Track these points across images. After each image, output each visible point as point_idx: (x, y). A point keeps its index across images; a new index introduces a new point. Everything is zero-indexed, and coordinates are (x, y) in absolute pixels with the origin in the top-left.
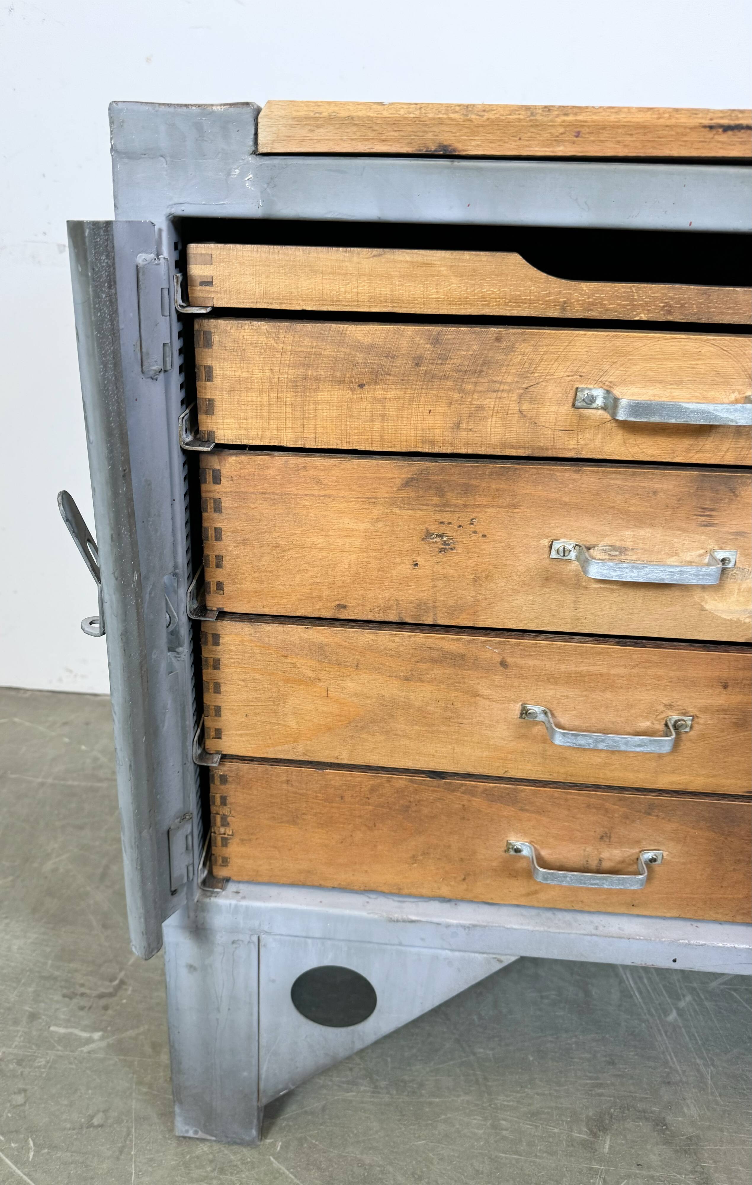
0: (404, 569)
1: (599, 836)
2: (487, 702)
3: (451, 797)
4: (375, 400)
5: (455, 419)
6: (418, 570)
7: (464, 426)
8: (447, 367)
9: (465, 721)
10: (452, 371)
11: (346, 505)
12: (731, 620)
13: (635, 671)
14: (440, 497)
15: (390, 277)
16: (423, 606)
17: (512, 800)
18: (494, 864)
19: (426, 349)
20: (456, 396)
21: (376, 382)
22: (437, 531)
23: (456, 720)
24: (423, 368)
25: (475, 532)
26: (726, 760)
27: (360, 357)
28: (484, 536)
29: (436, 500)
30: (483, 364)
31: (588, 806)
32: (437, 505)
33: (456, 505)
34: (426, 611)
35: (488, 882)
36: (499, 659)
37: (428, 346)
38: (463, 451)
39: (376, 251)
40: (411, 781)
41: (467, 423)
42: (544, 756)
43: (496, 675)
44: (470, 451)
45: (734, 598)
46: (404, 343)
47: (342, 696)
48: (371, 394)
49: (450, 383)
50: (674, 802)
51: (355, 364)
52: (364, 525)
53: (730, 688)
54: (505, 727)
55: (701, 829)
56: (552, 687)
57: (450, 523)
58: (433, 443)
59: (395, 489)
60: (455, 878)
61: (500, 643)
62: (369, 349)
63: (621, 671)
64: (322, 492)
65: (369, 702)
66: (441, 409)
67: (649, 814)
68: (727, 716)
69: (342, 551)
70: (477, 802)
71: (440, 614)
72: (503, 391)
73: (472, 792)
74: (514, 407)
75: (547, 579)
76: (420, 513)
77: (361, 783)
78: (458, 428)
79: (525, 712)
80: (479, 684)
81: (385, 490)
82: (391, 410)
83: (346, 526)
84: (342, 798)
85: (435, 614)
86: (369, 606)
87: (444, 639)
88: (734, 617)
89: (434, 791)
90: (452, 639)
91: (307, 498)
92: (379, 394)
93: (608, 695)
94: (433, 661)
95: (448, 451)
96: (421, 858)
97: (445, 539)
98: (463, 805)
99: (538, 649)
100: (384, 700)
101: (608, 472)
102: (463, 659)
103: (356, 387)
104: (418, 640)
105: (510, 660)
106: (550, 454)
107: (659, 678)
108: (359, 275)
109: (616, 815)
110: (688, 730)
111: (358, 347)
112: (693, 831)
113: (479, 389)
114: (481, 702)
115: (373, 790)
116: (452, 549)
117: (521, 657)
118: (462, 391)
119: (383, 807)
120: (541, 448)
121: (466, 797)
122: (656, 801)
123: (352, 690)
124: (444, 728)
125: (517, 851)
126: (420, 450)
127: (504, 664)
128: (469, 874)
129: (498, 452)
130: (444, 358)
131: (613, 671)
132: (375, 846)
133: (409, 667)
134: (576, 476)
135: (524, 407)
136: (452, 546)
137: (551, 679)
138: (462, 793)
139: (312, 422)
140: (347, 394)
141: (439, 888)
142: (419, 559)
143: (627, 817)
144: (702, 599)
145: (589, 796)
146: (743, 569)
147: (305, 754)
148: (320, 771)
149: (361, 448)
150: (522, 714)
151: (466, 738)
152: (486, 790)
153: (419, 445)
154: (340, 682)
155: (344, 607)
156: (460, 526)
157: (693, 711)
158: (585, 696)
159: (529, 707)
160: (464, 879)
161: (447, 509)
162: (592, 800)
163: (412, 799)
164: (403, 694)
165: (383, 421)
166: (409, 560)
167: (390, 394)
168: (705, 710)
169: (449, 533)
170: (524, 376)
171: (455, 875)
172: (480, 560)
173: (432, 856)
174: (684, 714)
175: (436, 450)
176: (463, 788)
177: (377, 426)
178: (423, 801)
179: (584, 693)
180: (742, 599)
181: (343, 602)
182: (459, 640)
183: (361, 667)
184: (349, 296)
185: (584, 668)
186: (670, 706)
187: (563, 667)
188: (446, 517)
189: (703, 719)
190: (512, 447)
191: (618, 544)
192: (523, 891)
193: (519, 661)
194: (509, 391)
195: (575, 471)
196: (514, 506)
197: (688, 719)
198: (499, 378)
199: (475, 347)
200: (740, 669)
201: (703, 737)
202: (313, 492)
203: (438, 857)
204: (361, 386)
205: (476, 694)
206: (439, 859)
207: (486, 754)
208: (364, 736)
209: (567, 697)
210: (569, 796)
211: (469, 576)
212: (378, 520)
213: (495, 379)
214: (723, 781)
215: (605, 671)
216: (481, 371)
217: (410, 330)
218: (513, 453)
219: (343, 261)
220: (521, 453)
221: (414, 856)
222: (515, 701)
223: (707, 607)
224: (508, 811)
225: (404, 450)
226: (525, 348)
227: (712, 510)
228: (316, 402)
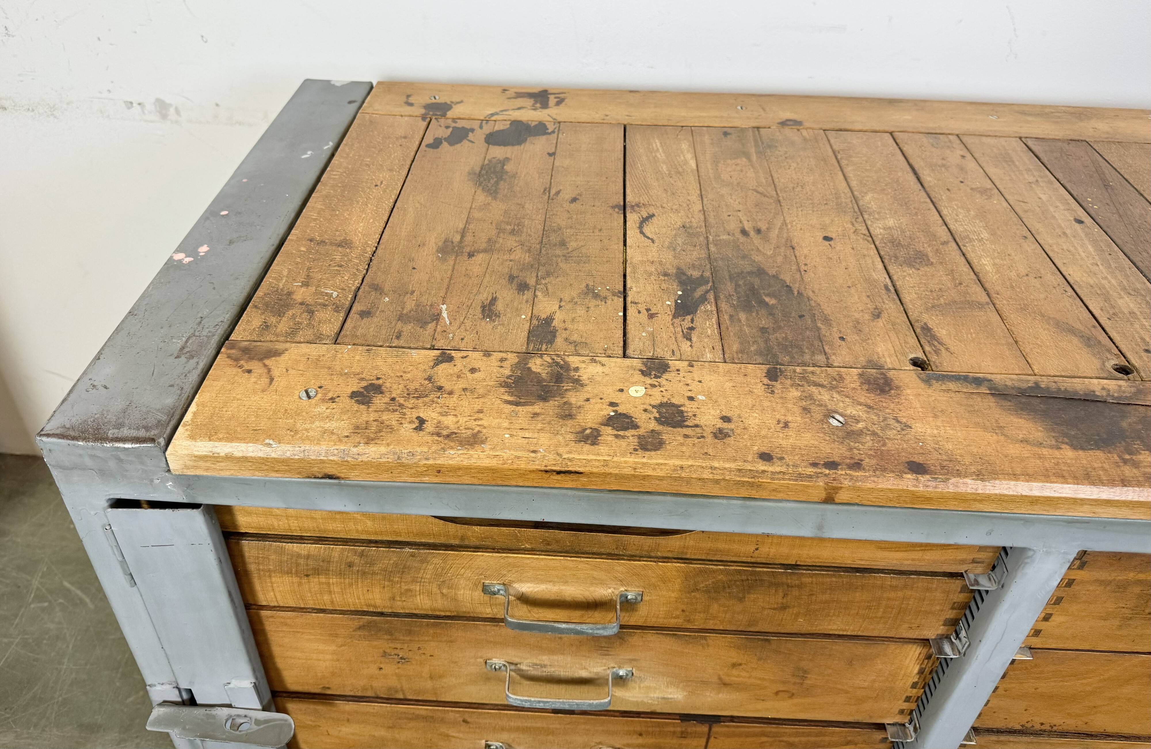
4: (320, 583)
5: (390, 595)
6: (382, 671)
7: (398, 599)
8: (375, 569)
10: (380, 571)
11: (313, 637)
12: (637, 701)
13: (568, 726)
14: (390, 635)
16: (393, 689)
19: (355, 559)
20: (387, 584)
21: (319, 575)
22: (393, 653)
24: (355, 569)
25: (424, 654)
27: (302, 561)
28: (431, 656)
29: (386, 637)
30: (405, 568)
32: (388, 639)
33: (404, 640)
34: (396, 691)
36: (460, 719)
37: (356, 557)
38: (401, 612)
41: (401, 597)
43: (460, 727)
44: (407, 612)
45: (636, 691)
46: (335, 554)
47: (341, 734)
48: (316, 580)
49: (378, 577)
51: (298, 564)
52: (332, 648)
56: (506, 733)
57: (402, 649)
58: (375, 606)
59: (351, 630)
61: (459, 711)
62: (308, 557)
63: (557, 726)
64: (292, 630)
66: (377, 590)
69: (318, 660)
71: (408, 693)
72: (425, 582)
74: (436, 591)
75: (487, 679)
76: (375, 644)
78: (394, 600)
79: (487, 745)
80: (448, 731)
81: (344, 631)
82: (336, 589)
83: (317, 648)
85: (403, 693)
86: (349, 688)
87: (415, 708)
88: (639, 699)
90: (422, 709)
92: (323, 580)
97: (401, 657)
100: (375, 737)
102: (433, 720)
103: (303, 575)
104: (393, 708)
105: (469, 720)
106: (472, 615)
107: (587, 730)
111: (299, 556)
113: (404, 581)
114: (453, 740)
116: (407, 660)
117: (478, 718)
118: (391, 581)
120: (464, 612)
123: (348, 732)
126: (365, 608)
127: (465, 722)
130: (369, 564)
135: (445, 591)
137: (504, 729)
139: (272, 594)
140: (296, 580)
142: (382, 666)
149: (317, 607)
154: (336, 728)
155: (328, 688)
156: (411, 651)
158: (534, 737)
159: (490, 742)
161: (397, 641)
165: (330, 594)
166: (374, 666)
167: (333, 580)
169: (402, 653)
170: (438, 575)
172: (432, 668)
175: (379, 610)
177: (326, 597)
182: (426, 709)
185: (528, 724)
188: (398, 646)
190: (440, 611)
191: (538, 663)
193: (477, 720)
194: (430, 583)
196: (451, 642)
198: (419, 576)
205: (448, 736)
209: (519, 738)
211: (425, 676)
212: (342, 646)
213: (416, 576)
215: (545, 726)
216: (403, 572)
217: (339, 547)
218: (442, 614)
220: (448, 614)
222: (479, 739)
223: (616, 694)
225: (353, 610)
226: (436, 561)
227: (608, 648)
228: (271, 583)
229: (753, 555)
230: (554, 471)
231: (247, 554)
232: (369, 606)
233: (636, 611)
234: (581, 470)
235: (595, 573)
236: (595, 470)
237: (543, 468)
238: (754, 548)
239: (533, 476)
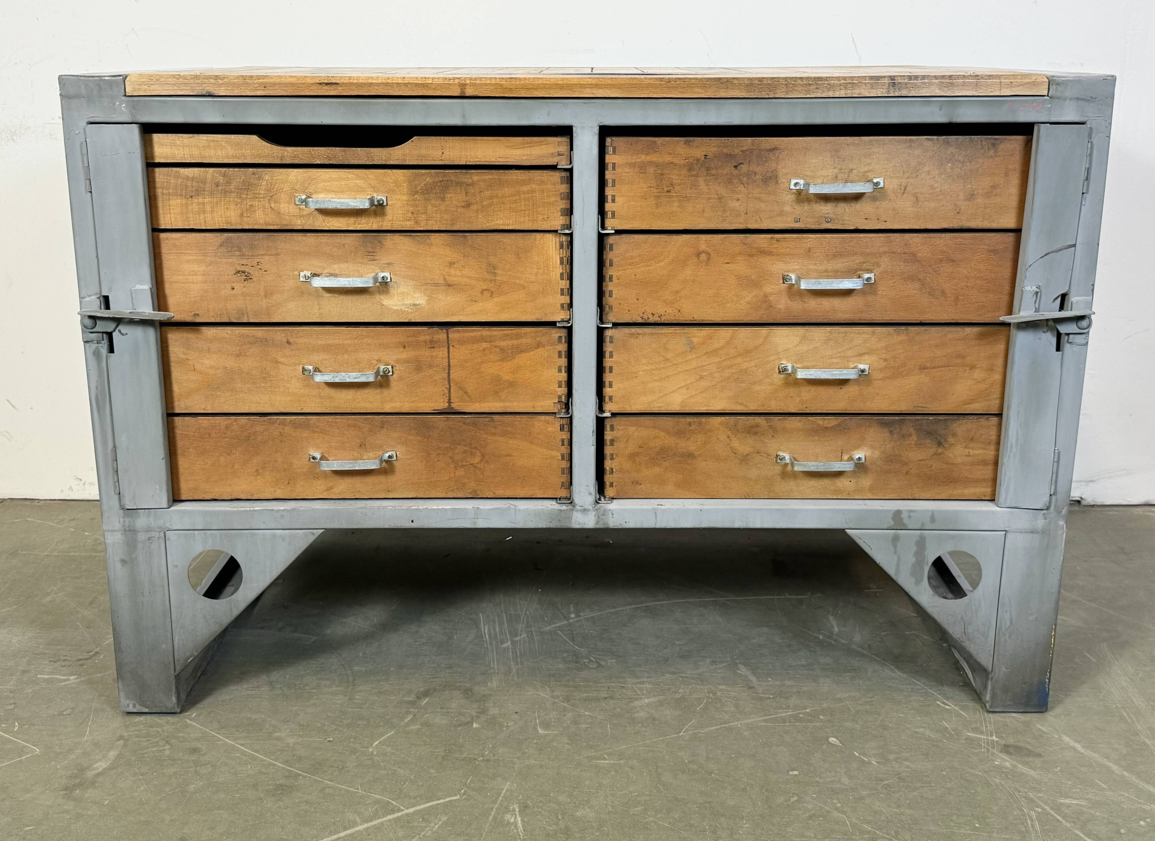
0: (226, 291)
1: (359, 445)
2: (283, 366)
3: (273, 427)
4: (199, 203)
5: (239, 212)
6: (234, 292)
7: (245, 215)
8: (231, 187)
9: (273, 379)
10: (235, 189)
11: (191, 257)
12: (398, 310)
13: (356, 341)
14: (240, 251)
15: (198, 146)
16: (241, 312)
17: (307, 426)
18: (305, 470)
19: (221, 179)
20: (239, 200)
21: (198, 195)
22: (241, 269)
23: (269, 379)
24: (220, 188)
25: (261, 269)
26: (416, 391)
27: (189, 183)
28: (265, 271)
29: (237, 253)
30: (249, 185)
31: (349, 426)
32: (239, 256)
33: (248, 255)
34: (243, 314)
35: (302, 484)
36: (285, 340)
37: (221, 177)
38: (247, 227)
39: (191, 135)
40: (248, 419)
41: (247, 213)
42: (321, 397)
43: (285, 349)
44: (251, 228)
45: (396, 298)
46: (209, 176)
47: (203, 368)
48: (196, 201)
49: (234, 195)
50: (394, 419)
51: (187, 187)
52: (202, 268)
53: (407, 348)
54: (296, 381)
55: (413, 435)
56: (316, 354)
57: (247, 265)
58: (232, 224)
59: (216, 248)
60: (283, 483)
61: (284, 330)
62: (193, 179)
63: (349, 342)
64: (178, 251)
65: (218, 372)
66: (232, 207)
67: (383, 428)
68: (410, 365)
69: (192, 283)
70: (287, 429)
71: (250, 316)
72: (261, 198)
73: (283, 423)
74: (267, 204)
75: (302, 293)
76: (230, 260)
77: (219, 423)
78: (243, 216)
79: (304, 370)
80: (277, 356)
81: (210, 249)
82: (208, 208)
83: (193, 269)
84: (210, 434)
85: (248, 316)
86: (212, 314)
87: (254, 330)
88: (399, 308)
89: (262, 425)
90: (259, 330)
91: (170, 255)
92: (201, 200)
93: (346, 356)
94: (251, 343)
95: (240, 228)
96: (261, 471)
97: (246, 274)
98: (280, 432)
99: (304, 332)
100: (227, 370)
101: (320, 236)
102: (266, 341)
103: (189, 197)
104: (240, 331)
105: (291, 340)
106: (289, 228)
107: (369, 345)
108: (183, 146)
109: (365, 430)
110: (391, 373)
111: (188, 178)
112: (409, 436)
113: (249, 197)
114: (282, 367)
115: (227, 427)
116: (250, 279)
117: (297, 337)
118: (241, 198)
119: (234, 439)
120: (284, 225)
121: (281, 426)
122: (384, 419)
123: (208, 365)
124: (263, 385)
125: (314, 458)
126: (225, 227)
127: (288, 342)
128: (291, 480)
129: (264, 228)
130: (229, 183)
131: (346, 342)
132: (233, 466)
133: (238, 348)
134: (304, 238)
135: (273, 205)
136: (251, 277)
137: (315, 349)
138: (279, 424)
139: (169, 216)
140: (184, 201)
141: (275, 491)
142: (234, 285)
143: (371, 431)
144: (381, 299)
145: (348, 419)
146: (396, 282)
147: (186, 409)
148: (195, 418)
149: (196, 227)
150: (303, 371)
151: (276, 390)
152: (291, 421)
153: (225, 225)
154: (200, 360)
155: (198, 315)
156: (252, 266)
157: (393, 363)
158: (335, 358)
159: (306, 367)
160: (289, 483)
161: (244, 257)
162: (350, 421)
163: (250, 432)
164: (237, 365)
165: (204, 213)
166: (229, 286)
167: (207, 200)
168: (398, 361)
169: (247, 270)
170: (269, 190)
171: (283, 481)
172: (266, 284)
173: (268, 469)
174: (388, 365)
175: (234, 227)
176: (278, 421)
177: (202, 217)
178: (257, 432)
179: (334, 357)
180: (400, 298)
181: (197, 312)
182: (262, 330)
183: (212, 350)
184: (180, 156)
185: (330, 342)
186: (379, 361)
187: (320, 342)
188: (245, 262)
189: (398, 367)
190: (270, 225)
191: (332, 272)
192: (323, 487)
193: (296, 340)
194: (263, 198)
195: (303, 236)
196: (277, 255)
197: (390, 367)
198: (258, 192)
199: (243, 178)
200: (409, 337)
201: (401, 378)
202: (173, 252)
203: (271, 469)
204: (191, 197)
205: (277, 362)
206: (272, 471)
207: (289, 398)
208: (219, 393)
209: (325, 360)
210: (338, 420)
211: (262, 293)
212: (210, 265)
213: (255, 192)
214: (419, 405)
215: (341, 343)
216: (248, 189)
217: (211, 170)
218: (272, 228)
219: (175, 140)
220: (275, 227)
221: (257, 470)
222: (299, 365)
223: (384, 303)
224: (306, 434)
225: (218, 228)
226: (267, 177)
227: (373, 252)
228: (170, 206)
229: (443, 158)
230: (324, 83)
231: (157, 180)
232: (227, 223)
233: (386, 215)
234: (338, 82)
235: (358, 181)
236: (345, 81)
237: (318, 82)
238: (441, 153)
239: (313, 87)
